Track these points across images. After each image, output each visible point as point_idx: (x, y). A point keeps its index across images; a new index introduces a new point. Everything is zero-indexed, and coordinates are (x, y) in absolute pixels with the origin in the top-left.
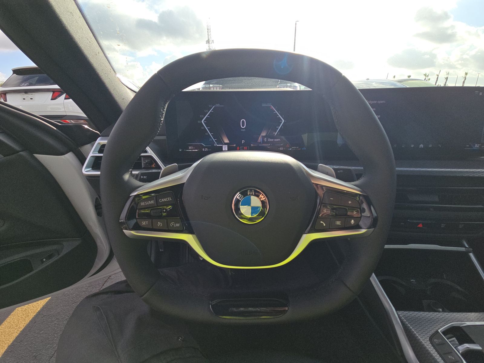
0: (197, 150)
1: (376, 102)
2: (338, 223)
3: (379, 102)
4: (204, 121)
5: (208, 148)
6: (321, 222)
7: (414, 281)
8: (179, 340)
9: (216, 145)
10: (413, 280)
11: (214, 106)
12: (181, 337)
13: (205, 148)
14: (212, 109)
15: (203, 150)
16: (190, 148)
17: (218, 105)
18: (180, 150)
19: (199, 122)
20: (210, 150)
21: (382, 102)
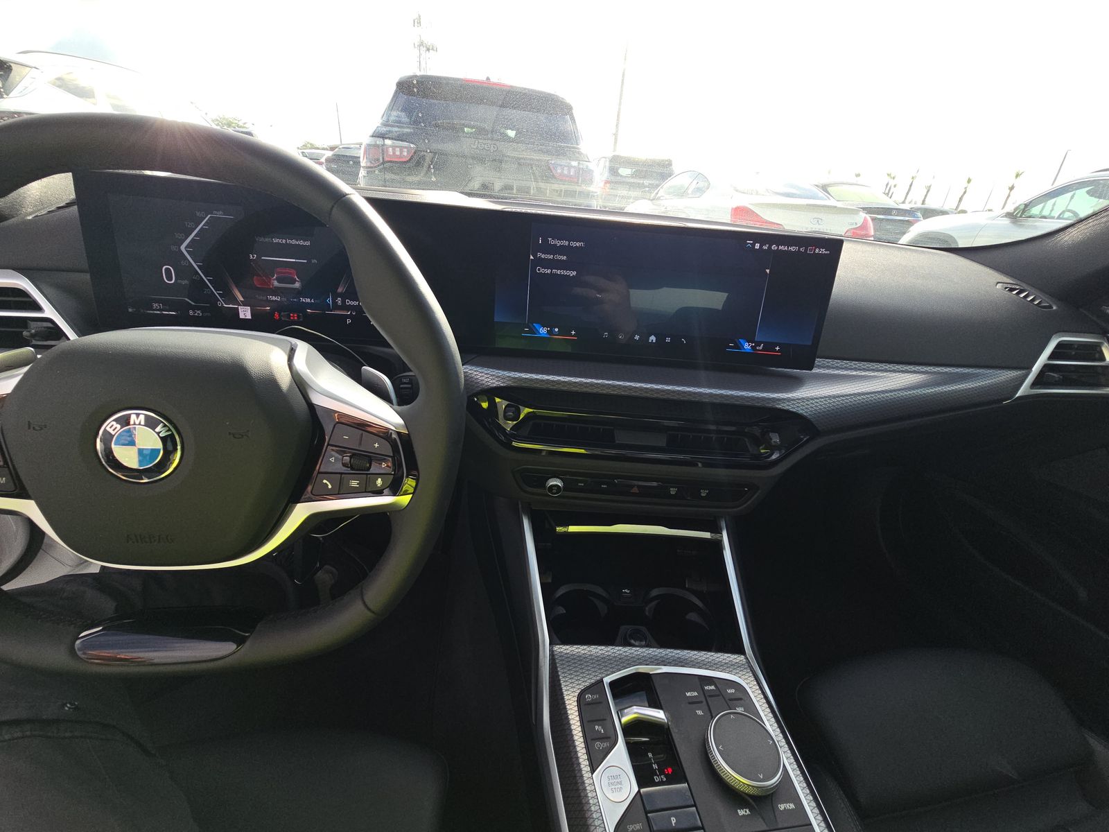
0: (174, 313)
1: (567, 243)
2: (354, 483)
3: (574, 244)
4: (185, 248)
5: (203, 309)
6: (325, 481)
7: (628, 592)
8: (66, 708)
9: (222, 304)
10: (626, 591)
11: (209, 216)
12: (70, 704)
13: (194, 308)
14: (205, 220)
15: (191, 313)
16: (155, 305)
17: (219, 214)
18: (130, 310)
19: (174, 248)
20: (209, 314)
21: (578, 244)
